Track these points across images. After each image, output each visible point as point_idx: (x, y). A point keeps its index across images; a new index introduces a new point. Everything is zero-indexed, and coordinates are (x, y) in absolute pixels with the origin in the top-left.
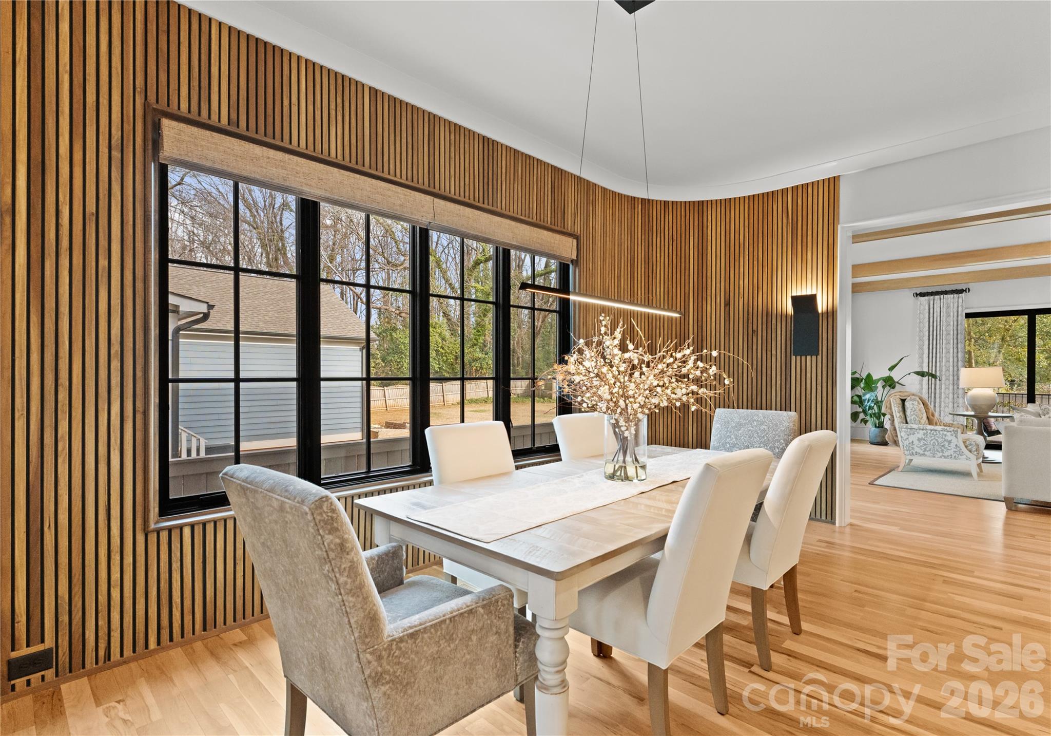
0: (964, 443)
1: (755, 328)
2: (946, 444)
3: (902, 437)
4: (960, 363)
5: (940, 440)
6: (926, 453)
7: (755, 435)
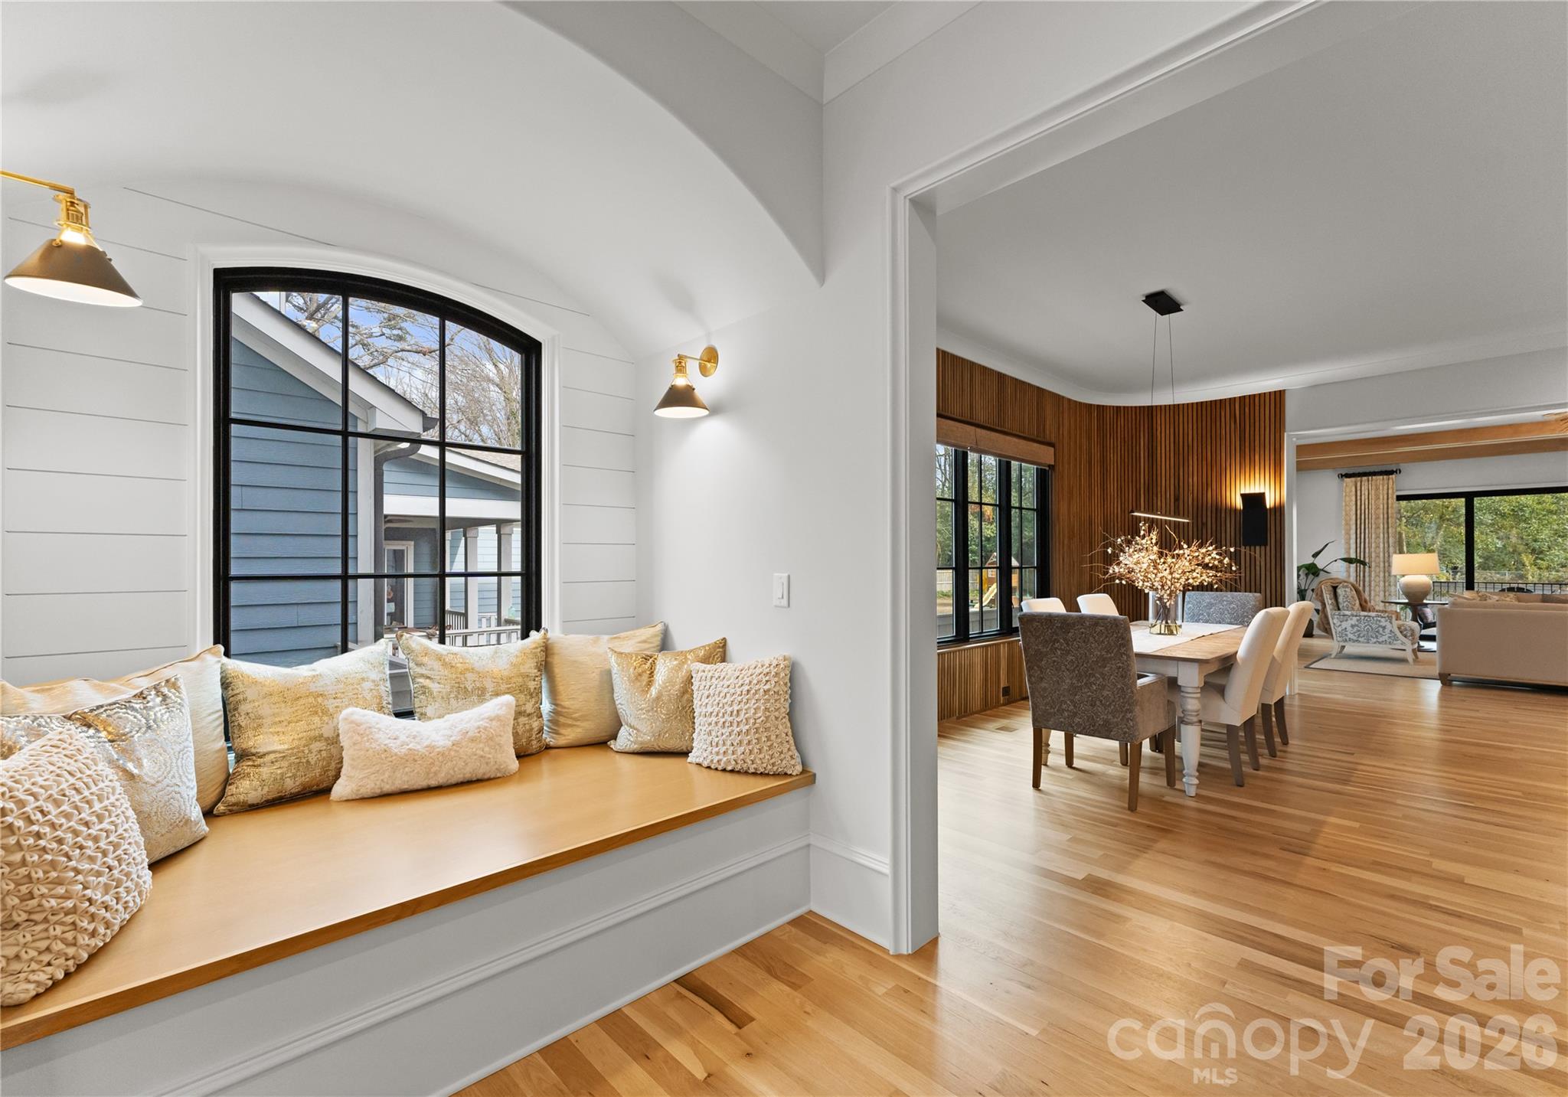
0: (1399, 628)
1: (1204, 520)
2: (1381, 629)
3: (1334, 624)
4: (1391, 550)
5: (1374, 626)
6: (1360, 639)
7: (1226, 612)
